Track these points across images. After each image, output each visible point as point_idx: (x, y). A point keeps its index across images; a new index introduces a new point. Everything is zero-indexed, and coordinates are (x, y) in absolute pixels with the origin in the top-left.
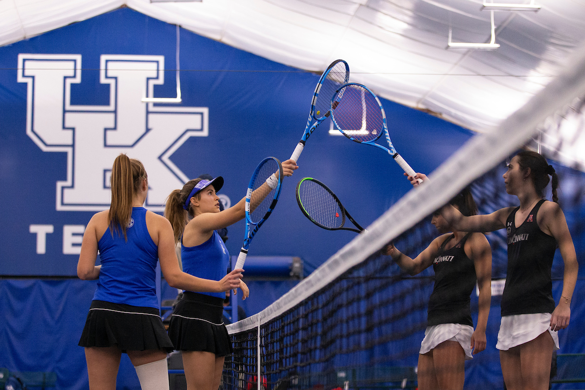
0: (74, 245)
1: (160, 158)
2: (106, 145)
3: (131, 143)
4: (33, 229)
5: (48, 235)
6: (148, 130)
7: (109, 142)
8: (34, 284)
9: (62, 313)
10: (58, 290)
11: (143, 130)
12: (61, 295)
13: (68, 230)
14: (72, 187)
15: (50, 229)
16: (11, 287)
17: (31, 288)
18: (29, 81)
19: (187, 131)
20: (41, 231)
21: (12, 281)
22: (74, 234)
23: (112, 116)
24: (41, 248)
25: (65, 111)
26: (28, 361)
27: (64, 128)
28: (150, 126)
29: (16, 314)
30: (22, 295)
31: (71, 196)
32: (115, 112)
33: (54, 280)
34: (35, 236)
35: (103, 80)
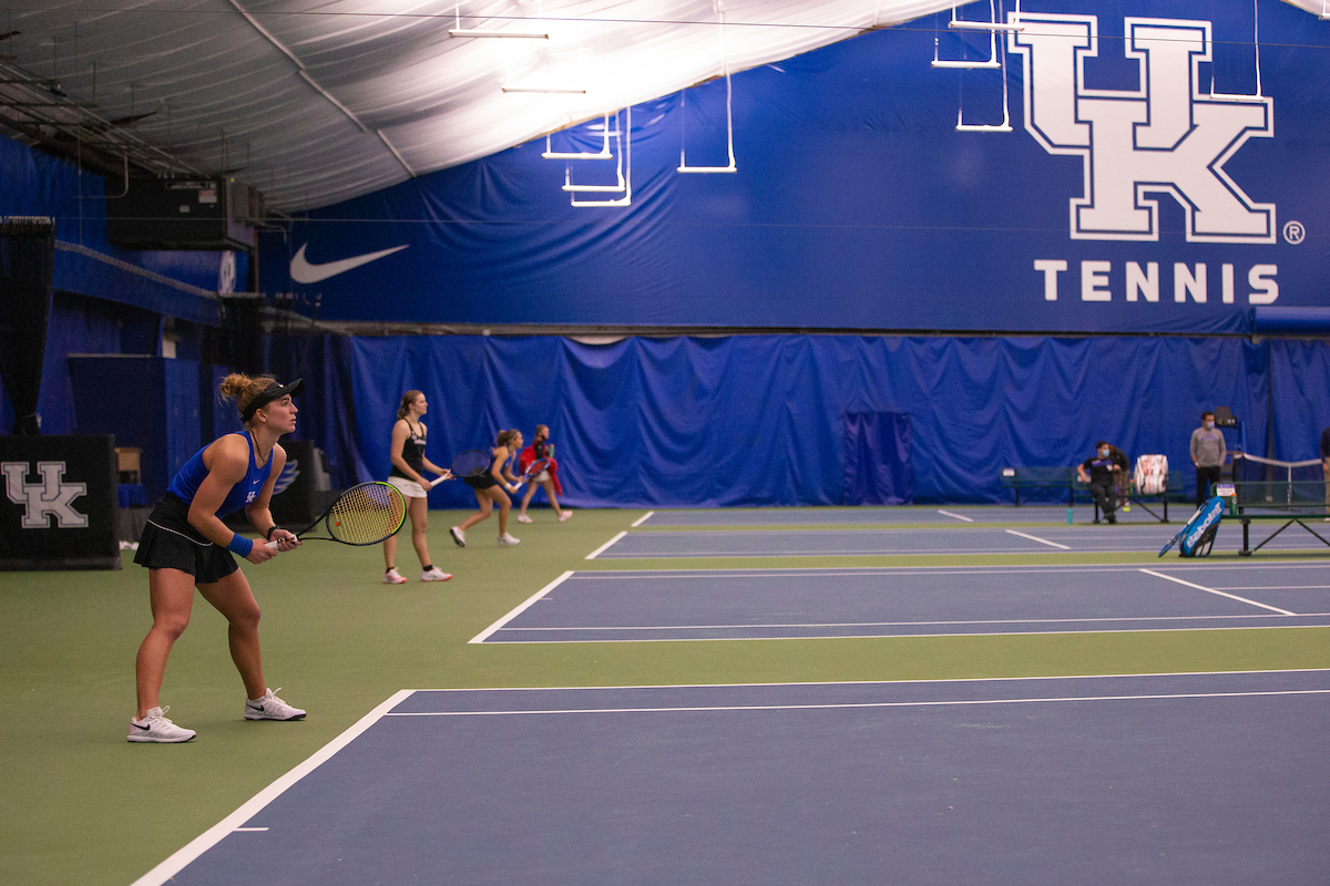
0: (1096, 288)
1: (1210, 167)
2: (1136, 148)
3: (1170, 146)
4: (1039, 265)
5: (1059, 273)
6: (1193, 127)
7: (1139, 144)
8: (1043, 344)
9: (1082, 387)
10: (1077, 351)
11: (1187, 127)
12: (1082, 358)
13: (1088, 267)
14: (1092, 206)
15: (1062, 265)
16: (1010, 346)
17: (1039, 348)
18: (1025, 52)
19: (1247, 129)
20: (1051, 268)
21: (1009, 337)
22: (1096, 273)
23: (1144, 104)
24: (1051, 293)
25: (1077, 97)
26: (1038, 451)
27: (1077, 121)
28: (1195, 122)
29: (1019, 386)
30: (1028, 358)
31: (1089, 219)
32: (1147, 100)
33: (1070, 339)
34: (1042, 273)
35: (1129, 54)
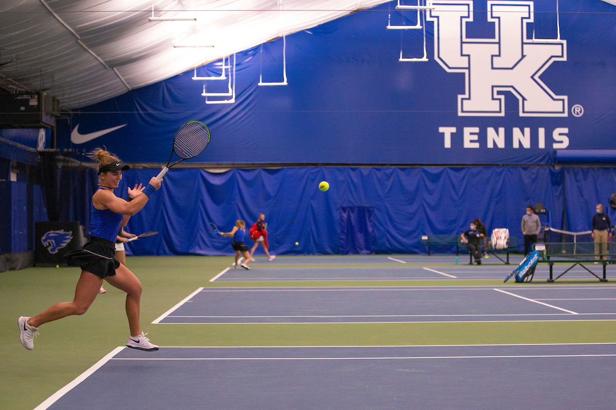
0: (472, 141)
1: (532, 77)
2: (493, 68)
3: (511, 66)
4: (442, 130)
5: (452, 134)
6: (523, 56)
7: (495, 66)
8: (443, 171)
9: (464, 192)
10: (461, 174)
11: (520, 57)
12: (463, 179)
13: (467, 131)
14: (469, 99)
15: (454, 130)
16: (425, 172)
17: (441, 173)
18: (435, 20)
19: (552, 57)
20: (447, 132)
21: (425, 167)
22: (471, 134)
23: (497, 45)
24: (448, 144)
25: (462, 43)
26: (440, 227)
27: (462, 55)
28: (524, 54)
29: (431, 192)
30: (435, 178)
31: (468, 105)
32: (499, 43)
33: (457, 168)
34: (443, 134)
35: (490, 20)
